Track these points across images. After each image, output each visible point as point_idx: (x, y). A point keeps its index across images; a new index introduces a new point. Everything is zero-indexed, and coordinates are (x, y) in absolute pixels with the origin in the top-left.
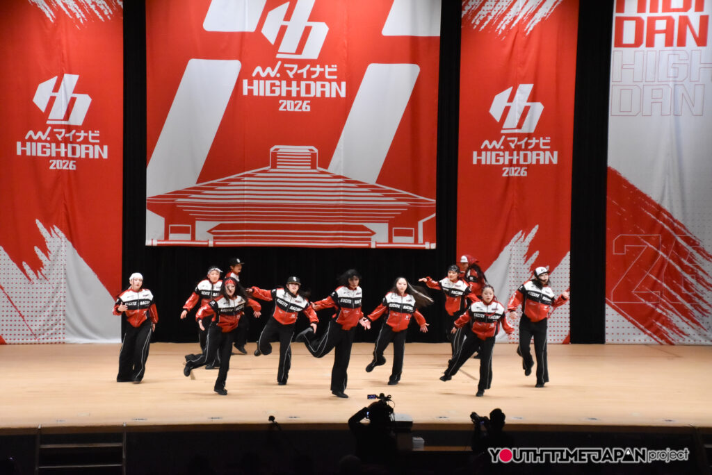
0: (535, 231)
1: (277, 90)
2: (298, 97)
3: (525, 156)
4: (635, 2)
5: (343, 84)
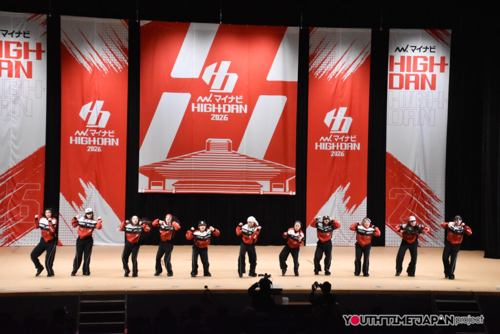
0: (348, 185)
1: (210, 109)
2: (222, 113)
3: (343, 145)
4: (399, 66)
5: (246, 106)
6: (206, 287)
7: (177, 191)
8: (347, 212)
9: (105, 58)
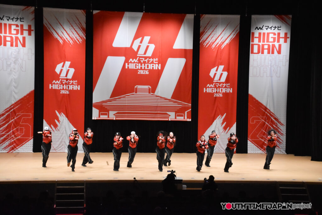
0: (225, 115)
1: (137, 67)
2: (145, 69)
3: (222, 90)
4: (258, 39)
5: (160, 65)
6: (135, 178)
7: (117, 119)
8: (224, 132)
9: (71, 34)
